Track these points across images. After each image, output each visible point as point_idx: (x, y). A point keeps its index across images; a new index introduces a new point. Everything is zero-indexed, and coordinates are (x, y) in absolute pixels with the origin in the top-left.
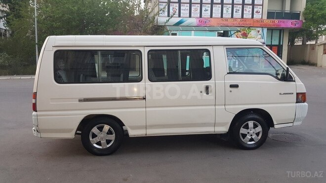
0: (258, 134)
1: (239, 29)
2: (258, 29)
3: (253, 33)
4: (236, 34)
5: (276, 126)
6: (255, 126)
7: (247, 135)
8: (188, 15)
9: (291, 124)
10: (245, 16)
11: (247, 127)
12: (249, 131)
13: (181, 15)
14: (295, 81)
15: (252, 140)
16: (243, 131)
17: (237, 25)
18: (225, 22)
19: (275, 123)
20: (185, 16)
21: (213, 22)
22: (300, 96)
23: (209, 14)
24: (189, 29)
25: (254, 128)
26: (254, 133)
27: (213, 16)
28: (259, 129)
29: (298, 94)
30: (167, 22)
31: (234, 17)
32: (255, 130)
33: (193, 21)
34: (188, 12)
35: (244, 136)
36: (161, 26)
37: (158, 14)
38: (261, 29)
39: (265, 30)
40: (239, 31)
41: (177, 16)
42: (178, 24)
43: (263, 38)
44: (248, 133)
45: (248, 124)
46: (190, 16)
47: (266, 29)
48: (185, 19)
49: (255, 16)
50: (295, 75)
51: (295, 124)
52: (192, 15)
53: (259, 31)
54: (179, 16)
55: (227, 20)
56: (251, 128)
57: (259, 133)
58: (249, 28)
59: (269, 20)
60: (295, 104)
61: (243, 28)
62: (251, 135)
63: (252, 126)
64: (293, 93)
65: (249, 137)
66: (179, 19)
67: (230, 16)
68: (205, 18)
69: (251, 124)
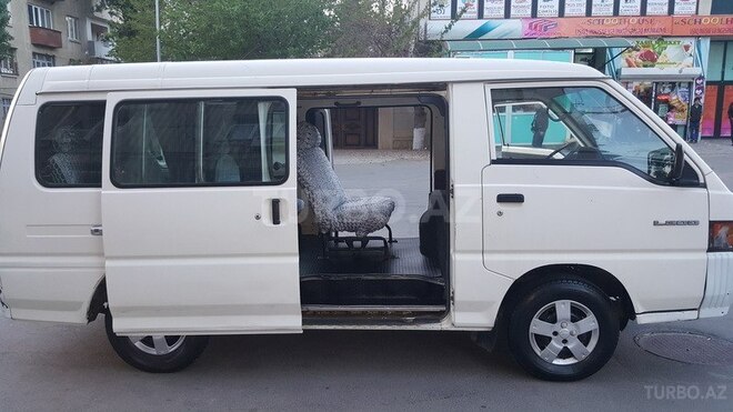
0: (585, 339)
1: (632, 42)
2: (687, 42)
3: (671, 52)
4: (626, 55)
5: (642, 319)
6: (577, 315)
7: (550, 339)
8: (502, 12)
9: (693, 315)
10: (649, 10)
11: (551, 317)
12: (556, 327)
13: (486, 13)
14: (704, 186)
15: (565, 353)
16: (538, 326)
17: (628, 34)
18: (596, 27)
19: (638, 308)
20: (495, 14)
21: (565, 27)
22: (723, 232)
23: (557, 8)
24: (502, 45)
25: (574, 320)
26: (571, 334)
27: (567, 11)
28: (590, 323)
29: (713, 225)
30: (446, 31)
31: (620, 13)
32: (577, 327)
33: (515, 26)
34: (503, 5)
35: (543, 341)
36: (433, 42)
37: (428, 12)
38: (693, 41)
39: (706, 44)
40: (635, 49)
41: (476, 15)
42: (476, 35)
43: (698, 65)
44: (555, 333)
45: (554, 308)
46: (507, 15)
47: (708, 41)
48: (493, 23)
49: (677, 9)
50: (706, 167)
51: (706, 313)
52: (513, 12)
53: (687, 48)
54: (481, 16)
55: (601, 20)
56: (565, 320)
57: (589, 334)
58: (661, 38)
59: (718, 18)
60: (704, 256)
61: (644, 40)
62: (565, 341)
63: (568, 314)
64: (696, 223)
65: (556, 345)
66: (479, 24)
67: (612, 10)
68: (544, 19)
69: (563, 308)
